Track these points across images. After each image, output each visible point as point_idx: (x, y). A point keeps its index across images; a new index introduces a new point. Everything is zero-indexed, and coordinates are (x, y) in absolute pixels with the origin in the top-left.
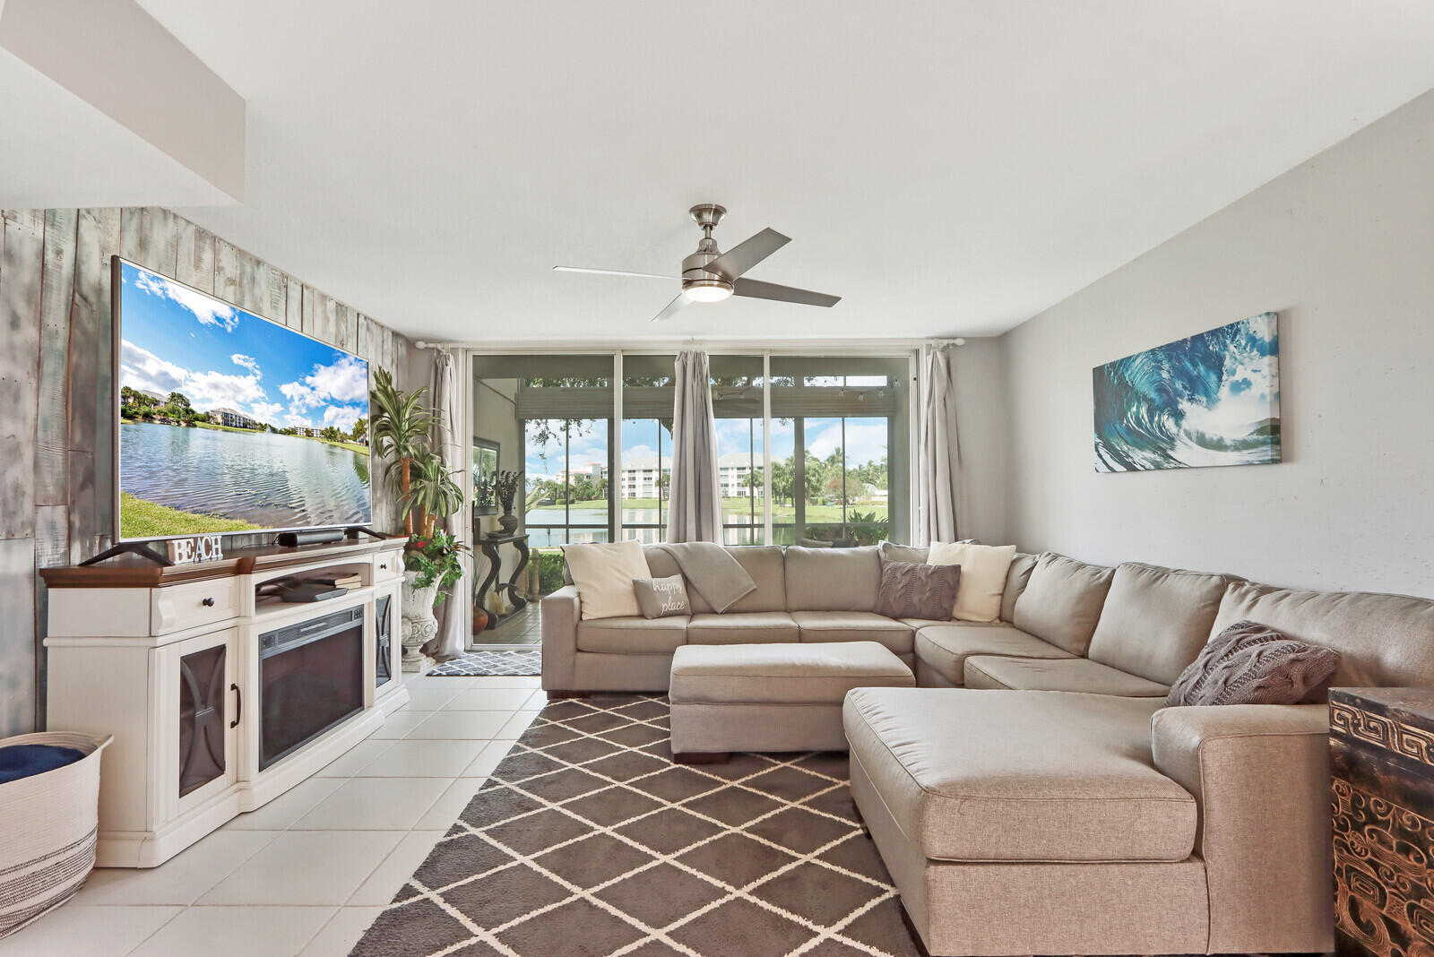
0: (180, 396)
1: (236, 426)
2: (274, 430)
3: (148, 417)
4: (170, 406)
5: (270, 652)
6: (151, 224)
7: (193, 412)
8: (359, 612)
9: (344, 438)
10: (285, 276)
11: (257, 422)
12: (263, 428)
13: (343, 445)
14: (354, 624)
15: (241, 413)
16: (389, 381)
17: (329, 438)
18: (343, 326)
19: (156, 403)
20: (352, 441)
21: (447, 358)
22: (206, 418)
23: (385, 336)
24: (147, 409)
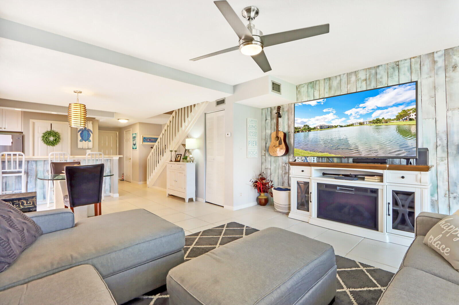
0: (307, 125)
1: (325, 128)
2: (341, 126)
3: (298, 132)
4: (304, 128)
7: (310, 128)
9: (387, 121)
11: (333, 125)
12: (336, 127)
13: (387, 124)
17: (377, 123)
19: (300, 128)
20: (396, 121)
22: (314, 128)
24: (298, 130)
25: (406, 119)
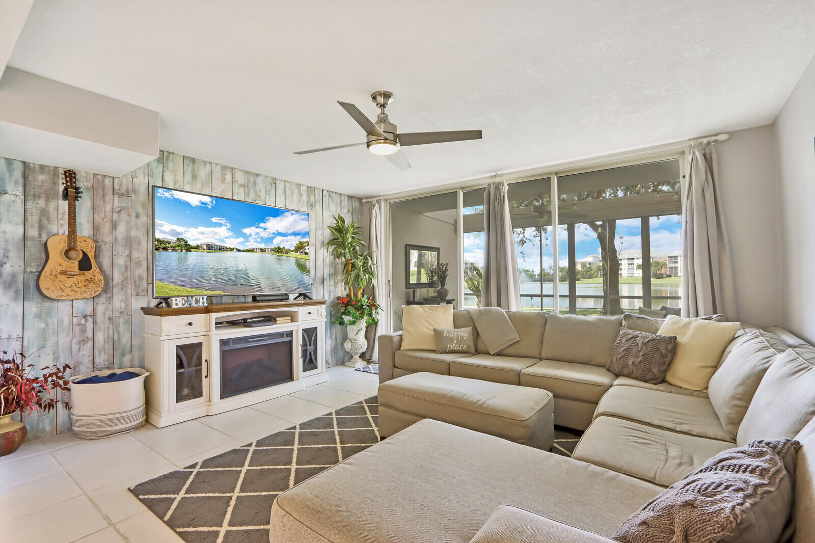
0: (182, 239)
1: (215, 250)
2: (239, 250)
3: (165, 249)
4: (177, 243)
5: (226, 348)
6: (198, 168)
7: (189, 245)
8: (290, 334)
9: (287, 252)
10: (274, 179)
11: (228, 247)
12: (232, 250)
13: (288, 255)
14: (286, 339)
15: (218, 244)
16: (343, 221)
17: (278, 252)
18: (312, 197)
19: (169, 243)
20: (294, 253)
21: (374, 206)
22: (197, 247)
23: (343, 198)
24: (164, 246)
25: (302, 252)
